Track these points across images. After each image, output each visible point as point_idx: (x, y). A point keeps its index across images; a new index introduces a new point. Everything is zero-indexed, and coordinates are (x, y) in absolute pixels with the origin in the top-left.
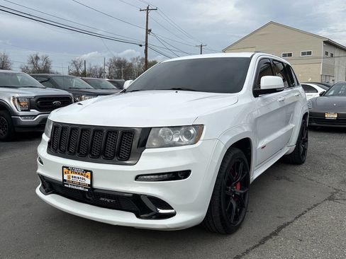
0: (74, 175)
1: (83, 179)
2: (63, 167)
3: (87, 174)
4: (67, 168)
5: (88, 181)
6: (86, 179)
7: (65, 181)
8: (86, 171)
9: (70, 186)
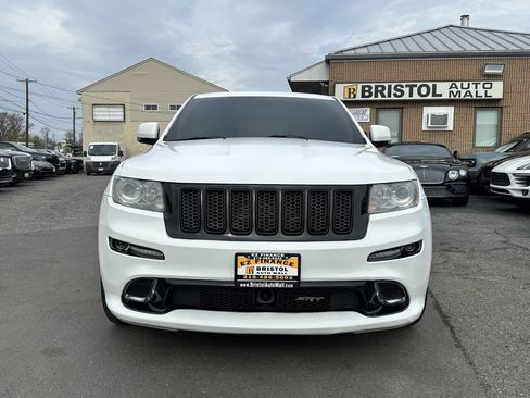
0: (261, 266)
1: (281, 269)
2: (237, 255)
3: (289, 261)
4: (246, 255)
5: (293, 272)
6: (288, 268)
7: (242, 277)
8: (289, 256)
9: (252, 285)
